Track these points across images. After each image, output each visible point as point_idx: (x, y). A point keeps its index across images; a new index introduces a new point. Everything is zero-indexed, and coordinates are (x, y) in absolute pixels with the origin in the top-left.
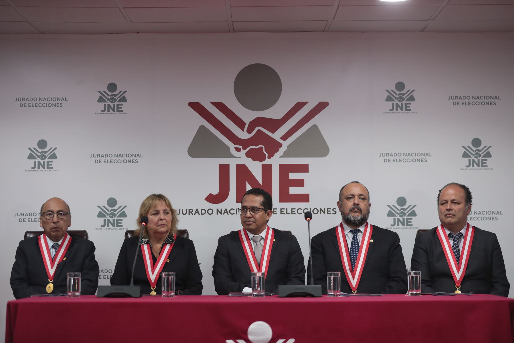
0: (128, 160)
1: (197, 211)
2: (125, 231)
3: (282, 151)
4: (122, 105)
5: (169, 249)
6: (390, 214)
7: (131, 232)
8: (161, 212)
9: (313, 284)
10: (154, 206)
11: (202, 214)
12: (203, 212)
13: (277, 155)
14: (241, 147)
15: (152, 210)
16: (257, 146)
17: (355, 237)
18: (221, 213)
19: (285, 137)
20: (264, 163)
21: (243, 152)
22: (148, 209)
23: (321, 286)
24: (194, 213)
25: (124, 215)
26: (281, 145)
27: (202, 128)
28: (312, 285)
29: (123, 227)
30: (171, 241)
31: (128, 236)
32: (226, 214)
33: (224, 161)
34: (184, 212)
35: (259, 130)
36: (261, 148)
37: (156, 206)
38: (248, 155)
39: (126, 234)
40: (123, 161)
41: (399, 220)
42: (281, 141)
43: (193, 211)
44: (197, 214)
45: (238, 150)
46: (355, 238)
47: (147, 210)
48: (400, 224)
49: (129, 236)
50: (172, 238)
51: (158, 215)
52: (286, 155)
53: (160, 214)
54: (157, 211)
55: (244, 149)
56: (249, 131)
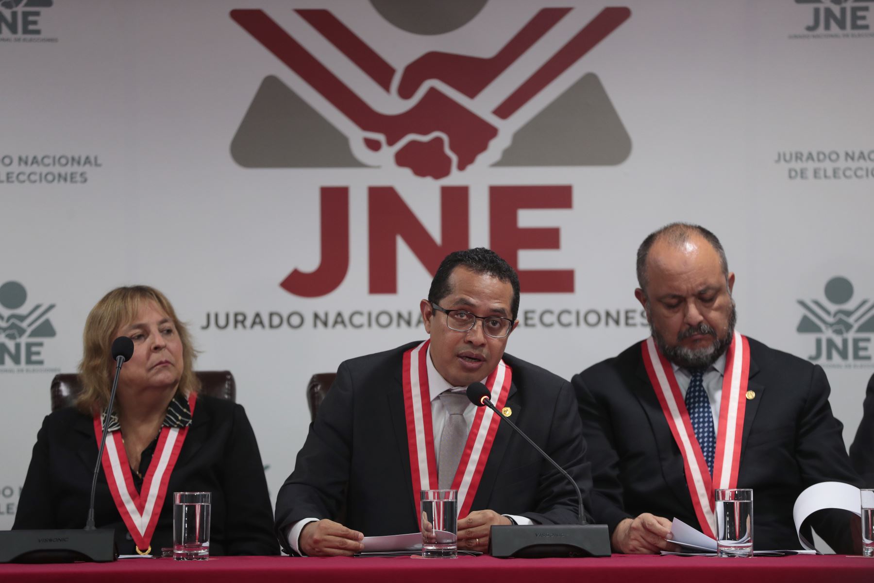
0: (60, 175)
1: (257, 320)
2: (51, 377)
3: (497, 147)
4: (37, 14)
5: (177, 441)
6: (806, 326)
7: (69, 379)
8: (154, 329)
9: (584, 522)
10: (130, 315)
11: (271, 326)
12: (276, 320)
13: (484, 160)
14: (380, 137)
15: (125, 328)
16: (425, 132)
17: (695, 386)
18: (325, 324)
19: (505, 110)
20: (447, 181)
21: (388, 152)
22: (113, 326)
23: (606, 526)
24: (248, 323)
25: (46, 330)
26: (493, 132)
27: (271, 84)
28: (581, 524)
29: (46, 365)
30: (181, 421)
31: (59, 391)
32: (339, 327)
33: (334, 177)
34: (222, 322)
35: (432, 91)
36: (439, 141)
37: (135, 316)
38: (401, 159)
39: (55, 385)
40: (43, 178)
41: (831, 343)
42: (494, 121)
43: (245, 318)
44: (258, 328)
45: (374, 146)
46: (697, 388)
47: (110, 331)
48: (835, 354)
49: (64, 390)
50: (185, 410)
51: (145, 339)
52: (508, 159)
53: (151, 336)
54: (140, 326)
55: (391, 143)
56: (405, 92)
